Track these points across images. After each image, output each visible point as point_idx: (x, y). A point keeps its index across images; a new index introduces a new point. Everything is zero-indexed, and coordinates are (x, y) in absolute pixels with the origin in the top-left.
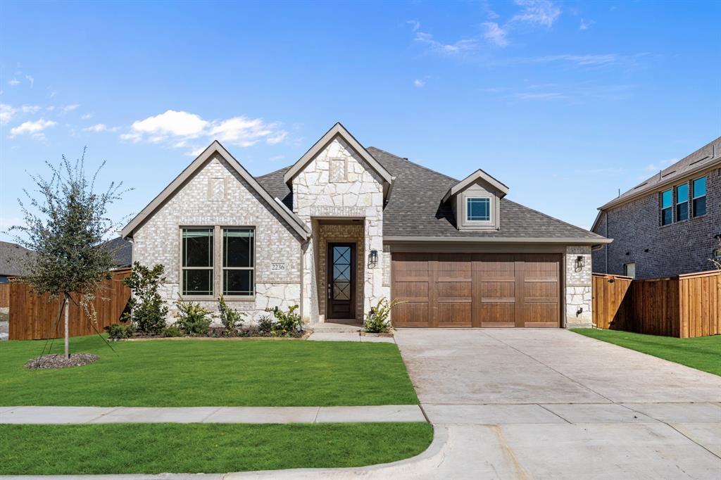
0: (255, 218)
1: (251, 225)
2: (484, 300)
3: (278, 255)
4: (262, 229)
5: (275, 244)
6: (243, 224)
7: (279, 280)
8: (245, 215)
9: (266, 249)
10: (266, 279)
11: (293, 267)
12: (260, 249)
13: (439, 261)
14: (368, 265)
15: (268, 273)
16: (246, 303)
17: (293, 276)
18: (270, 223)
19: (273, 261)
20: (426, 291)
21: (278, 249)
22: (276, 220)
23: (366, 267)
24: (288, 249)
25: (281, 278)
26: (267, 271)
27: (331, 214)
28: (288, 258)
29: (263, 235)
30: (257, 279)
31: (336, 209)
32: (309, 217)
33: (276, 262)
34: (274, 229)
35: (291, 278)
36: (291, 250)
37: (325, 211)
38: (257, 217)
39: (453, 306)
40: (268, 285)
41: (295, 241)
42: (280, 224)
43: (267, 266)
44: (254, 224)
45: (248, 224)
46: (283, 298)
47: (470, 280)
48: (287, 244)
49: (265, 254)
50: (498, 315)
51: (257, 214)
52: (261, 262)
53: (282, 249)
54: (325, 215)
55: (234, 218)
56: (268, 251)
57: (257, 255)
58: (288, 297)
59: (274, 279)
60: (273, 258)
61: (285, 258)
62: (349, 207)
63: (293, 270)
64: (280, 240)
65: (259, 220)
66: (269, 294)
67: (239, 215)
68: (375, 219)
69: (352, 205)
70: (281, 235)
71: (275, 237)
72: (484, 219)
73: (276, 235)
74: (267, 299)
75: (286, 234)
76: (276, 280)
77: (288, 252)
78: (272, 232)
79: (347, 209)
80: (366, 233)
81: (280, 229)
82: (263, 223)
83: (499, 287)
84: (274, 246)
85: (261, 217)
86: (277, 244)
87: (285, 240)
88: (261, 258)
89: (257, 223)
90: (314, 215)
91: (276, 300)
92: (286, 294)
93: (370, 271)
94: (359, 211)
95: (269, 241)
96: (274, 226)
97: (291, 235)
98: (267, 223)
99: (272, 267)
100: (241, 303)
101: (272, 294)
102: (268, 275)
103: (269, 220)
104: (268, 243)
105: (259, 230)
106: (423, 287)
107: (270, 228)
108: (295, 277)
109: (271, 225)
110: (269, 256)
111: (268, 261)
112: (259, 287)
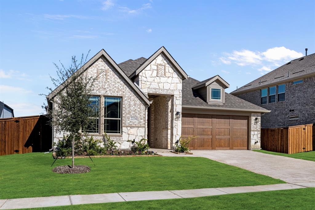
0: (122, 93)
1: (120, 96)
2: (217, 137)
3: (134, 113)
4: (126, 98)
5: (132, 107)
6: (116, 95)
7: (134, 125)
8: (117, 90)
9: (128, 109)
10: (127, 125)
11: (141, 119)
12: (124, 109)
13: (198, 118)
14: (175, 119)
15: (129, 122)
16: (117, 137)
17: (141, 124)
18: (130, 96)
19: (131, 115)
20: (192, 132)
21: (134, 110)
22: (133, 94)
23: (174, 120)
24: (139, 110)
25: (135, 125)
26: (128, 121)
27: (158, 93)
28: (139, 114)
29: (126, 101)
30: (123, 125)
31: (160, 90)
32: (147, 93)
33: (133, 116)
34: (132, 99)
35: (140, 125)
36: (141, 110)
37: (155, 91)
38: (123, 92)
39: (204, 139)
40: (129, 128)
41: (142, 106)
42: (135, 96)
43: (128, 118)
44: (122, 96)
45: (119, 95)
46: (136, 135)
47: (211, 127)
48: (139, 107)
49: (127, 111)
50: (223, 144)
51: (123, 90)
52: (125, 116)
53: (136, 109)
54: (155, 93)
55: (111, 92)
56: (129, 110)
57: (123, 112)
58: (139, 134)
59: (131, 125)
60: (131, 114)
61: (137, 114)
62: (166, 90)
63: (142, 120)
64: (135, 105)
65: (125, 94)
66: (129, 133)
67: (114, 90)
68: (178, 96)
69: (167, 89)
70: (135, 102)
71: (132, 103)
73: (133, 102)
74: (128, 135)
75: (138, 102)
76: (133, 125)
77: (139, 111)
78: (131, 100)
79: (166, 91)
80: (174, 103)
81: (135, 99)
82: (127, 95)
83: (223, 131)
84: (131, 108)
85: (125, 92)
86: (134, 106)
87: (138, 105)
88: (125, 114)
89: (123, 95)
90: (149, 93)
91: (132, 136)
93: (176, 122)
94: (171, 92)
95: (129, 105)
96: (132, 97)
97: (141, 102)
98: (128, 96)
99: (131, 119)
100: (115, 137)
101: (131, 133)
102: (129, 123)
103: (130, 94)
104: (129, 106)
105: (124, 99)
106: (191, 130)
107: (130, 98)
108: (142, 124)
109: (131, 97)
110: (129, 113)
111: (129, 115)
112: (124, 129)
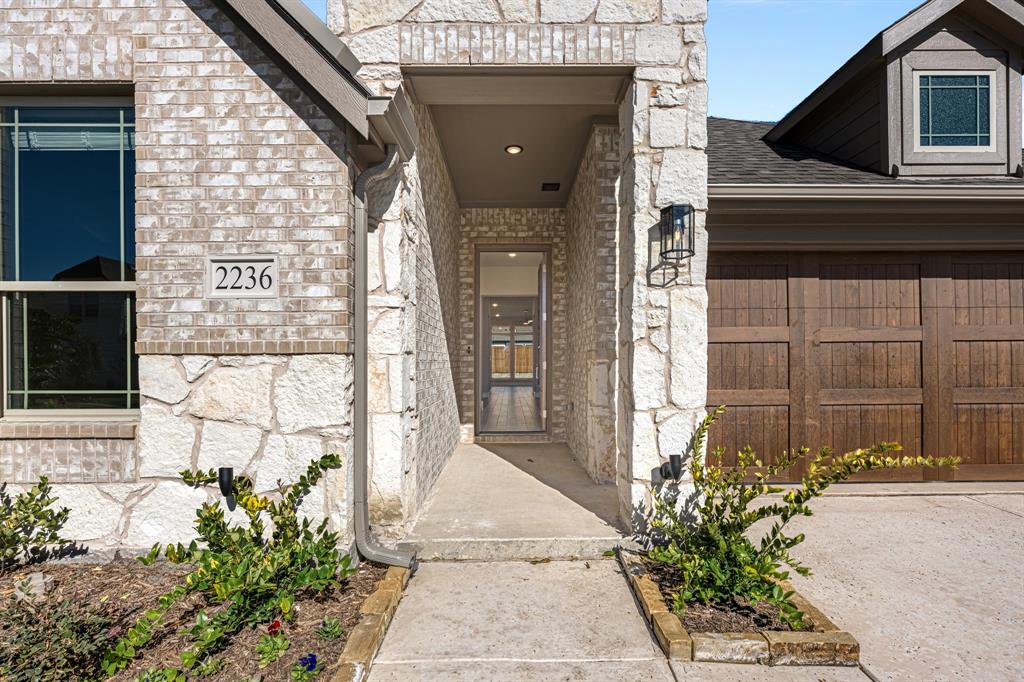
0: (127, 47)
1: (113, 75)
2: (963, 397)
3: (240, 221)
4: (163, 98)
5: (225, 170)
6: (72, 73)
7: (246, 336)
8: (82, 29)
9: (186, 194)
10: (184, 335)
11: (314, 278)
12: (155, 194)
13: (822, 277)
14: (649, 272)
15: (195, 306)
16: (91, 446)
17: (311, 320)
18: (204, 70)
19: (219, 247)
20: (783, 370)
21: (243, 194)
22: (230, 54)
23: (640, 278)
24: (289, 193)
25: (258, 331)
26: (191, 296)
27: (487, 57)
28: (288, 233)
29: (168, 125)
30: (145, 336)
31: (511, 36)
32: (397, 69)
33: (231, 251)
34: (219, 98)
35: (305, 330)
36: (302, 189)
37: (464, 43)
38: (142, 43)
39: (863, 415)
40: (194, 364)
41: (320, 156)
42: (249, 71)
43: (192, 275)
44: (126, 74)
45: (97, 74)
46: (267, 424)
47: (918, 335)
48: (284, 165)
49: (179, 215)
50: (1004, 444)
51: (139, 29)
52: (163, 254)
53: (259, 190)
54: (463, 61)
55: (32, 48)
56: (196, 200)
57: (143, 222)
58: (293, 415)
59: (221, 333)
60: (218, 236)
61: (273, 234)
62: (565, 26)
63: (314, 291)
64: (249, 150)
65: (151, 56)
66: (198, 404)
67: (54, 30)
68: (676, 75)
69: (576, 16)
70: (254, 125)
71: (224, 134)
72: (973, 142)
73: (232, 124)
74: (190, 427)
75: (280, 120)
76: (235, 337)
77: (287, 203)
78: (210, 113)
79: (558, 35)
80: (638, 138)
81: (250, 98)
82: (172, 71)
83: (1005, 357)
84: (217, 181)
85: (157, 40)
86: (239, 166)
87: (276, 148)
88: (164, 237)
89: (143, 66)
90: (415, 60)
91: (233, 432)
92: (283, 404)
93: (658, 296)
94: (605, 42)
95: (201, 152)
96: (217, 84)
97: (302, 125)
98: (185, 71)
99: (216, 277)
100: (70, 446)
101: (214, 403)
102: (196, 315)
103: (197, 55)
104: (194, 165)
105: (150, 104)
106: (774, 359)
107: (201, 95)
108: (321, 324)
109: (208, 78)
110: (199, 226)
111: (196, 249)
112: (154, 373)
